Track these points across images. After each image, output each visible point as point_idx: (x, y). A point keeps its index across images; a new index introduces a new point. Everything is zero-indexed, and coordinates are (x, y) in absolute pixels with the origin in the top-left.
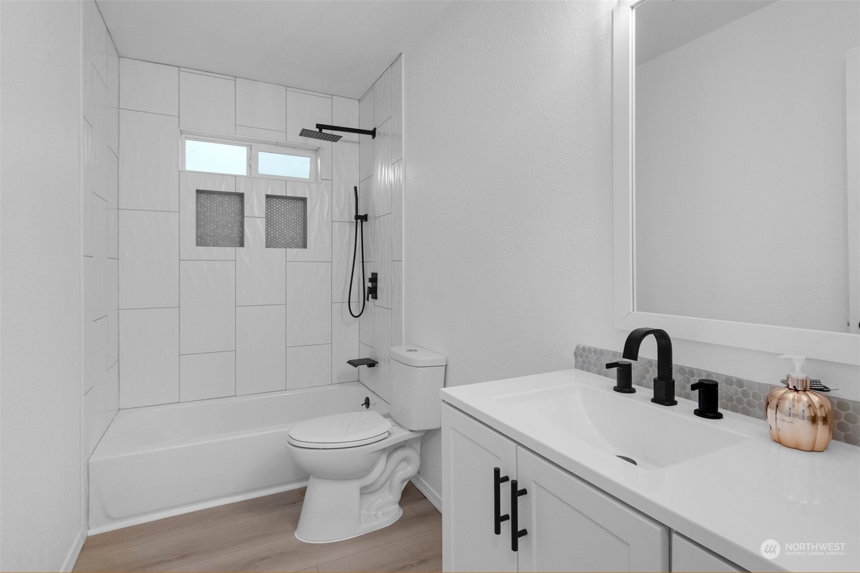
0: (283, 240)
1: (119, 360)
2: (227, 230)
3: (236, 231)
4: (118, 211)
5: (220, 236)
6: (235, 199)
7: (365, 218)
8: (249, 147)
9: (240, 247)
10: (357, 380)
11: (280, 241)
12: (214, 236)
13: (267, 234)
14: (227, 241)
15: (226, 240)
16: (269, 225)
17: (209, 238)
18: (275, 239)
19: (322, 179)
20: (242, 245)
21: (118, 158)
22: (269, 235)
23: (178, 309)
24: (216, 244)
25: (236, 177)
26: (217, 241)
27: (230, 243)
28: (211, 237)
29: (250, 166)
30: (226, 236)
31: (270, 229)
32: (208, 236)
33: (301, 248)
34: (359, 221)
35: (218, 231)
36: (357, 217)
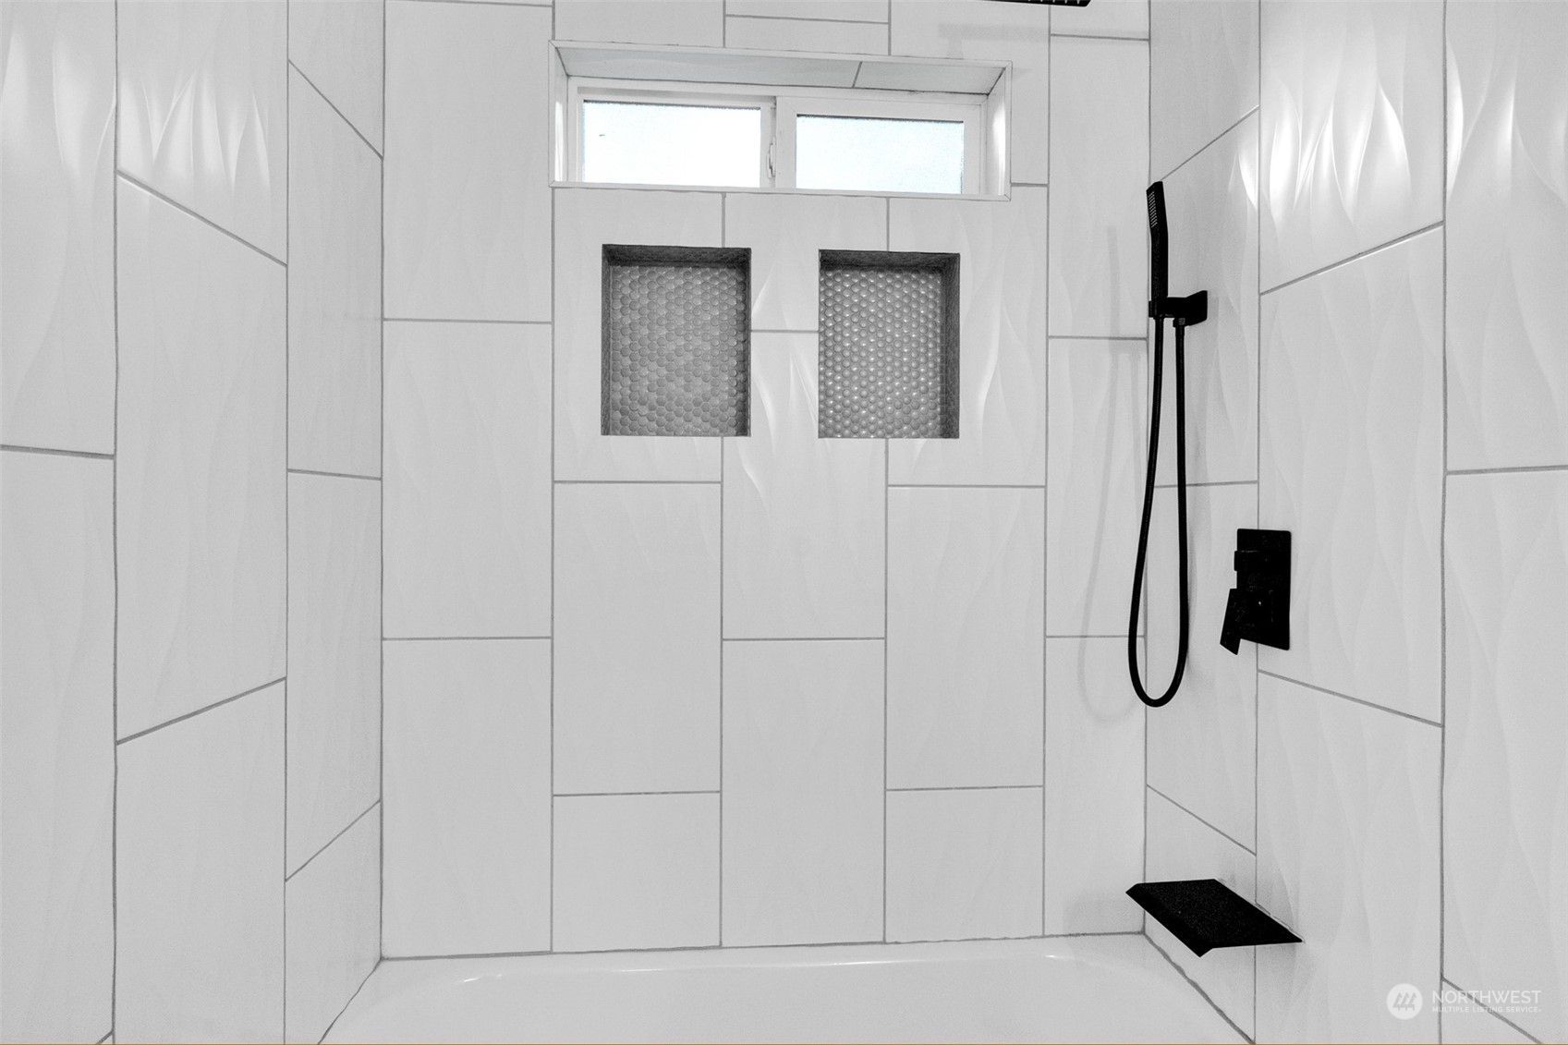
0: (873, 412)
1: (380, 800)
2: (699, 382)
3: (726, 383)
4: (382, 323)
5: (678, 404)
6: (725, 279)
7: (1194, 309)
8: (767, 106)
9: (737, 435)
10: (1140, 929)
11: (866, 417)
12: (660, 403)
13: (825, 393)
14: (700, 420)
15: (697, 415)
16: (830, 364)
17: (645, 410)
18: (848, 412)
19: (1013, 185)
20: (743, 429)
21: (382, 158)
22: (827, 396)
23: (549, 641)
24: (666, 429)
25: (724, 194)
26: (670, 420)
27: (708, 425)
28: (651, 408)
29: (770, 168)
30: (697, 403)
31: (832, 378)
32: (643, 403)
33: (934, 436)
34: (1168, 323)
35: (673, 386)
36: (1161, 305)
